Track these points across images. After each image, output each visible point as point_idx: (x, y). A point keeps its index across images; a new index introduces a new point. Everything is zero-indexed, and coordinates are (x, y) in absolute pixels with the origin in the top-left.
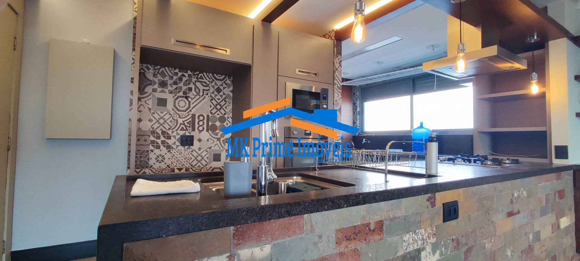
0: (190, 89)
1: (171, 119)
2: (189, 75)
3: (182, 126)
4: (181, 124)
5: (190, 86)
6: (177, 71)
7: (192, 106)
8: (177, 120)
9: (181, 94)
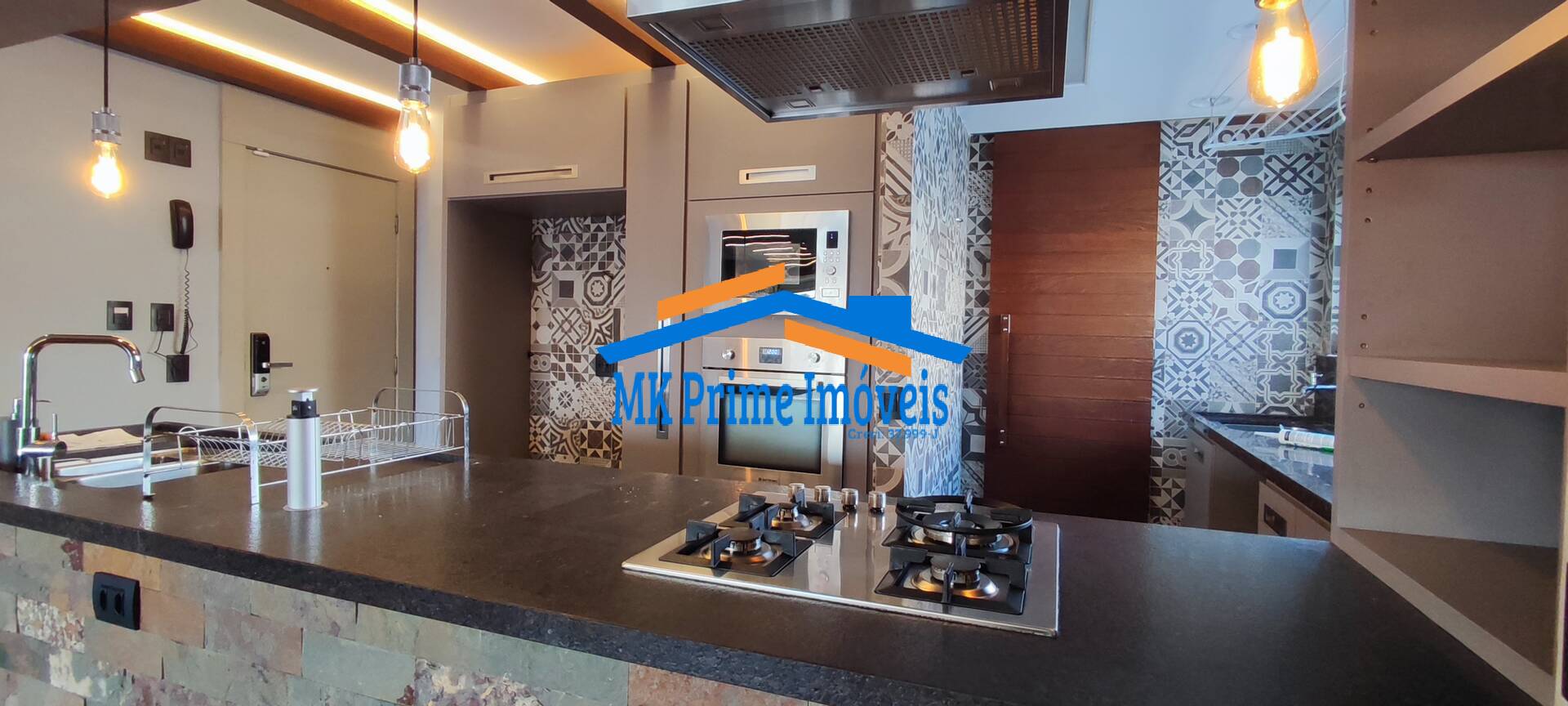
0: (610, 256)
1: (580, 321)
2: (609, 226)
3: (598, 334)
4: (596, 330)
5: (609, 250)
6: (588, 221)
7: (614, 292)
8: (590, 323)
9: (595, 269)
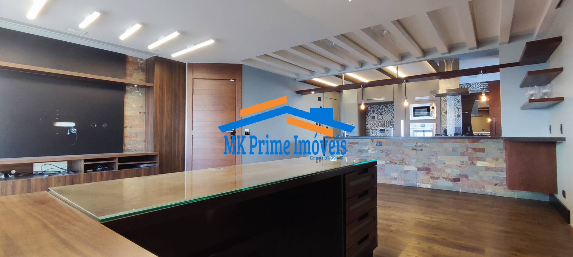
0: (383, 111)
1: (377, 123)
2: (382, 106)
5: (383, 110)
6: (378, 105)
7: (384, 118)
8: (379, 123)
9: (380, 114)
